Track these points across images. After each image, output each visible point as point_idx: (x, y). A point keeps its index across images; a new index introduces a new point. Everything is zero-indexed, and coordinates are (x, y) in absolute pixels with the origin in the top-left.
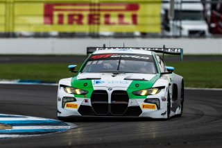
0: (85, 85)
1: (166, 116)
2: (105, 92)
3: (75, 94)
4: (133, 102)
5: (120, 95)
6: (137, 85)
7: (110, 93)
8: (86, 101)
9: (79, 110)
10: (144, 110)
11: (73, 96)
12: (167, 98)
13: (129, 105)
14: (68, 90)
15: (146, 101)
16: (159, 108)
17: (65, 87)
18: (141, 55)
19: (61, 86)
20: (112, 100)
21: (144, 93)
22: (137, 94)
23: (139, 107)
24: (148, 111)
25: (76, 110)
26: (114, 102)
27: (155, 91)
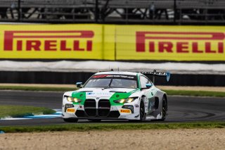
0: (81, 95)
1: (139, 118)
2: (94, 100)
3: (73, 102)
4: (114, 108)
5: (105, 103)
6: (118, 96)
7: (97, 101)
8: (81, 107)
9: (76, 114)
10: (122, 114)
11: (72, 103)
12: (139, 105)
13: (111, 110)
14: (69, 99)
15: (123, 107)
16: (133, 112)
17: (67, 97)
18: (128, 76)
19: (65, 96)
20: (99, 106)
21: (122, 101)
22: (117, 102)
23: (118, 111)
24: (125, 114)
25: (74, 113)
26: (100, 108)
27: (131, 100)
